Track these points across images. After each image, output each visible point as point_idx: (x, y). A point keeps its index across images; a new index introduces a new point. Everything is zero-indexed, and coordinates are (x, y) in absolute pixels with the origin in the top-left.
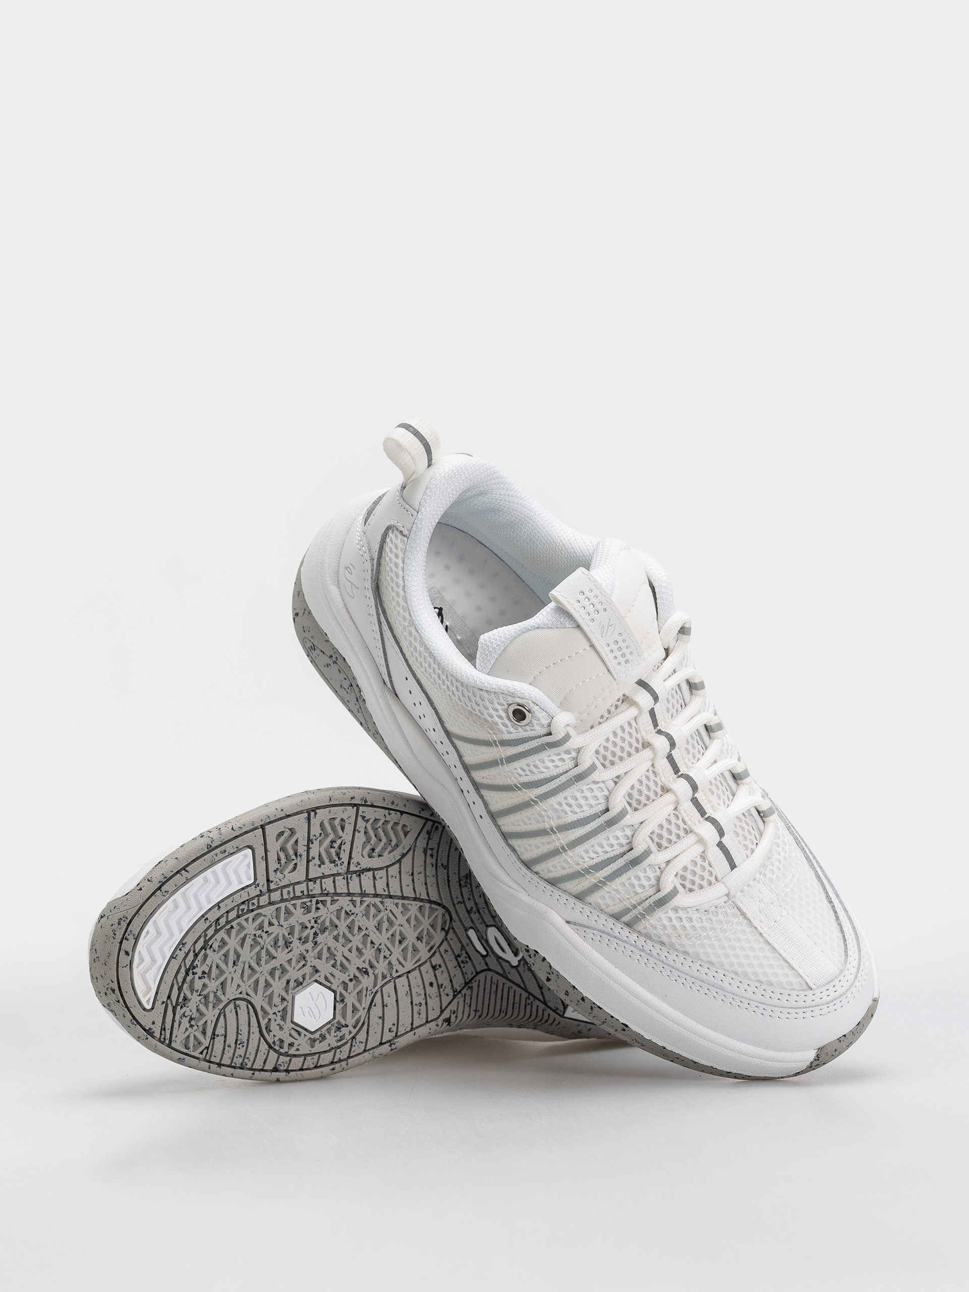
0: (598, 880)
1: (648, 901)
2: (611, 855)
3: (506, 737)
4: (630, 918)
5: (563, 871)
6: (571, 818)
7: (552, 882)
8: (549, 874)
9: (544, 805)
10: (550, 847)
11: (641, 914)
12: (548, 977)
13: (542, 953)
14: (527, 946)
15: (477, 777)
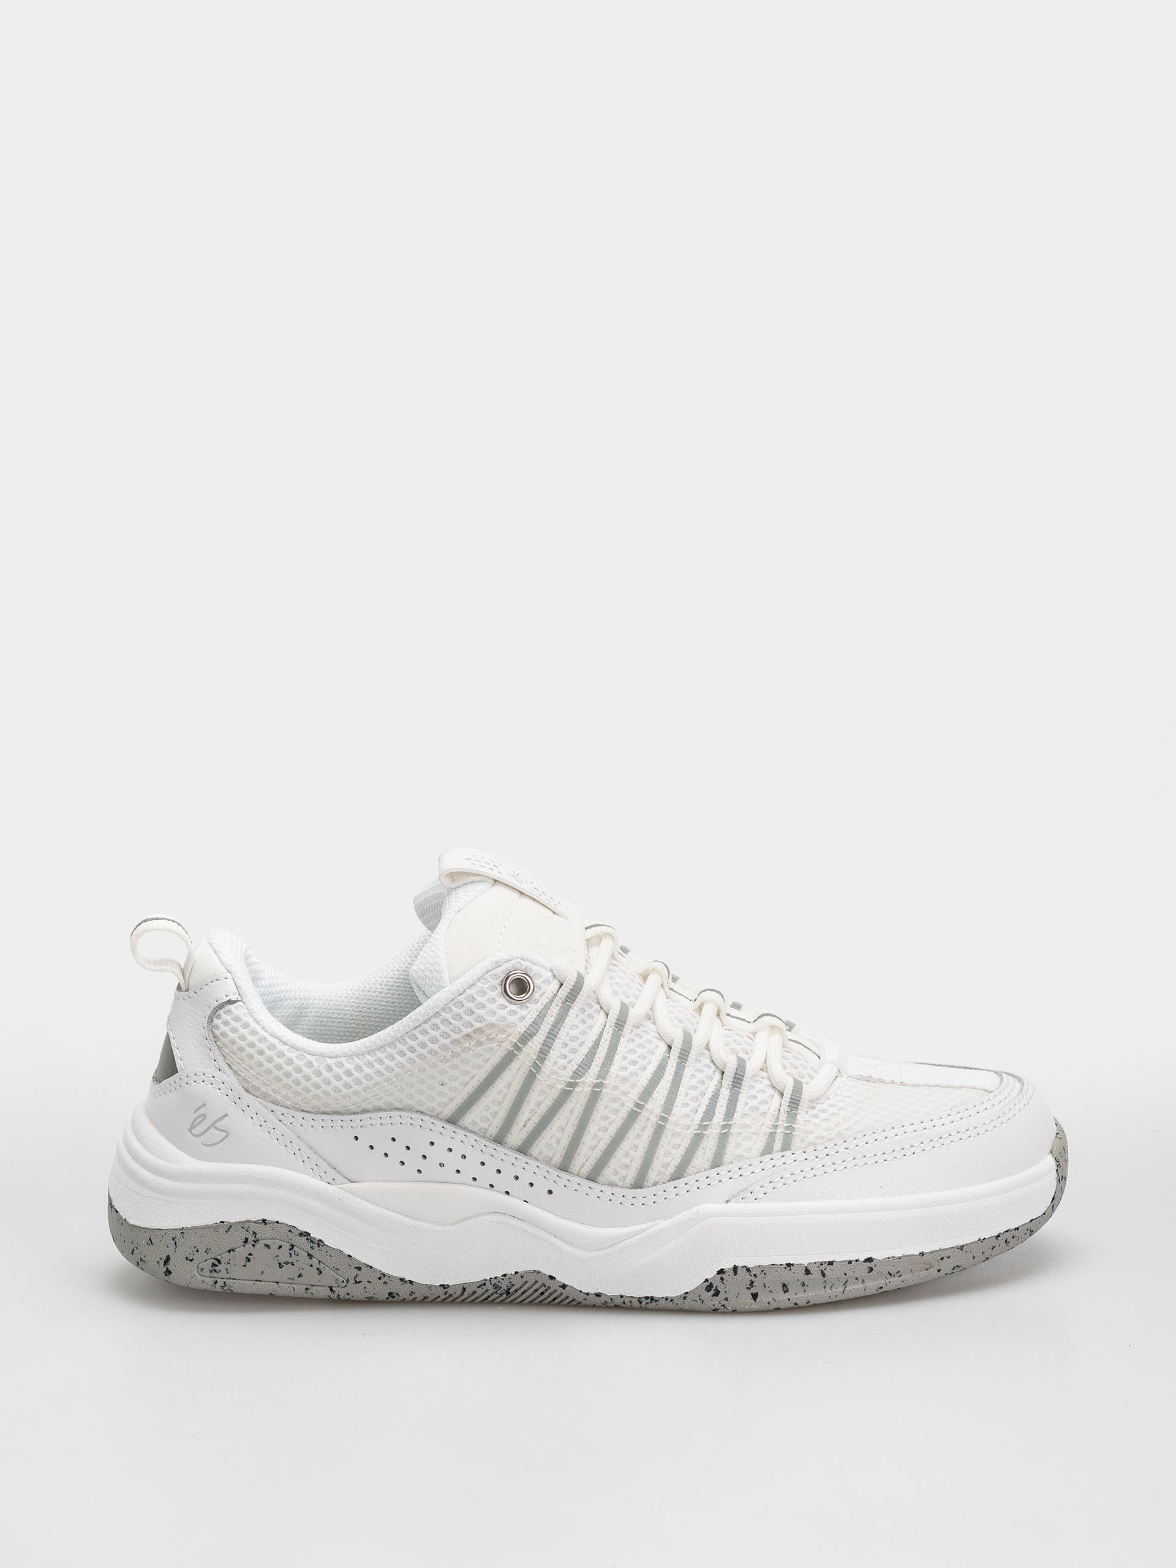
0: (720, 1128)
1: (782, 1111)
2: (709, 1094)
3: (522, 1028)
4: (781, 1142)
5: (679, 1149)
6: (645, 1077)
7: (679, 1174)
8: (669, 1169)
9: (610, 1081)
10: (649, 1132)
11: (787, 1128)
12: (752, 1294)
13: (728, 1265)
14: (706, 1280)
15: (516, 1136)
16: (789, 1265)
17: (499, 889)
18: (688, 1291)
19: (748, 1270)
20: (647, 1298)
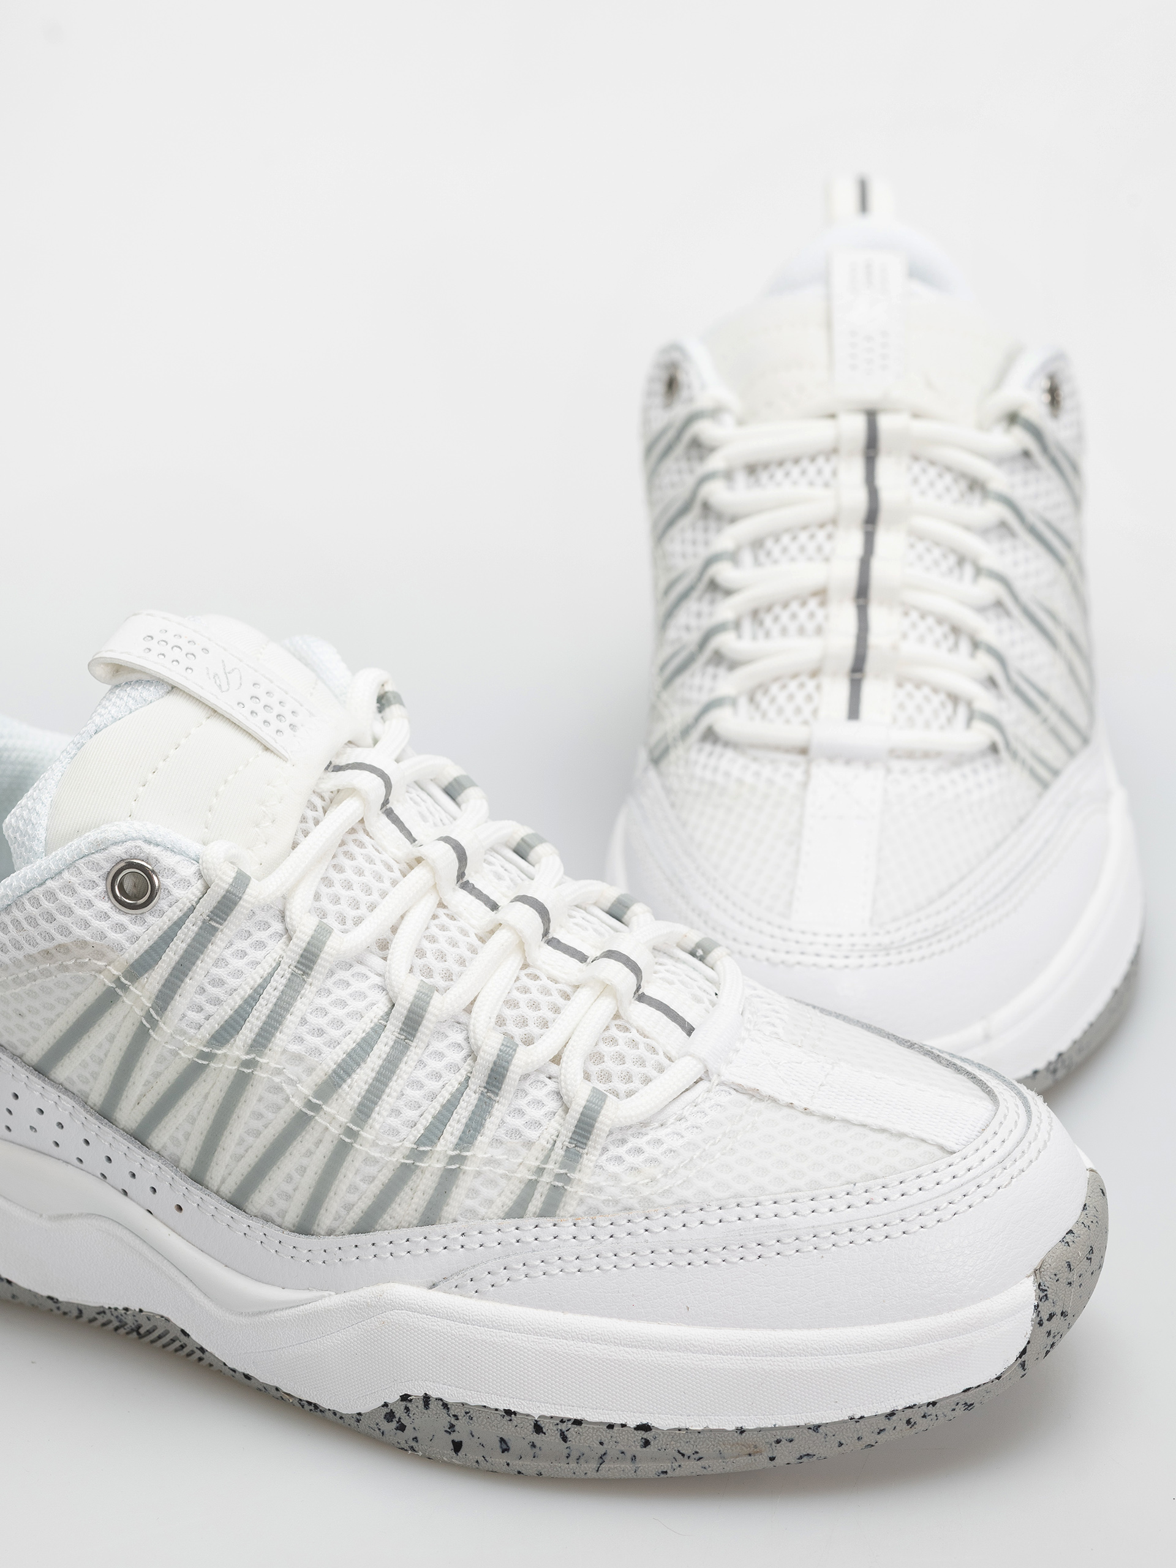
0: (446, 1160)
1: (559, 1144)
2: (445, 1096)
3: (133, 952)
4: (543, 1198)
5: (372, 1185)
6: (332, 1058)
7: (365, 1225)
8: (352, 1214)
9: (270, 1060)
10: (325, 1149)
11: (558, 1177)
12: (453, 1441)
13: (417, 1392)
14: (386, 1405)
15: (130, 1112)
16: (508, 1412)
17: (174, 702)
18: (362, 1412)
19: (445, 1405)
20: (310, 1403)
